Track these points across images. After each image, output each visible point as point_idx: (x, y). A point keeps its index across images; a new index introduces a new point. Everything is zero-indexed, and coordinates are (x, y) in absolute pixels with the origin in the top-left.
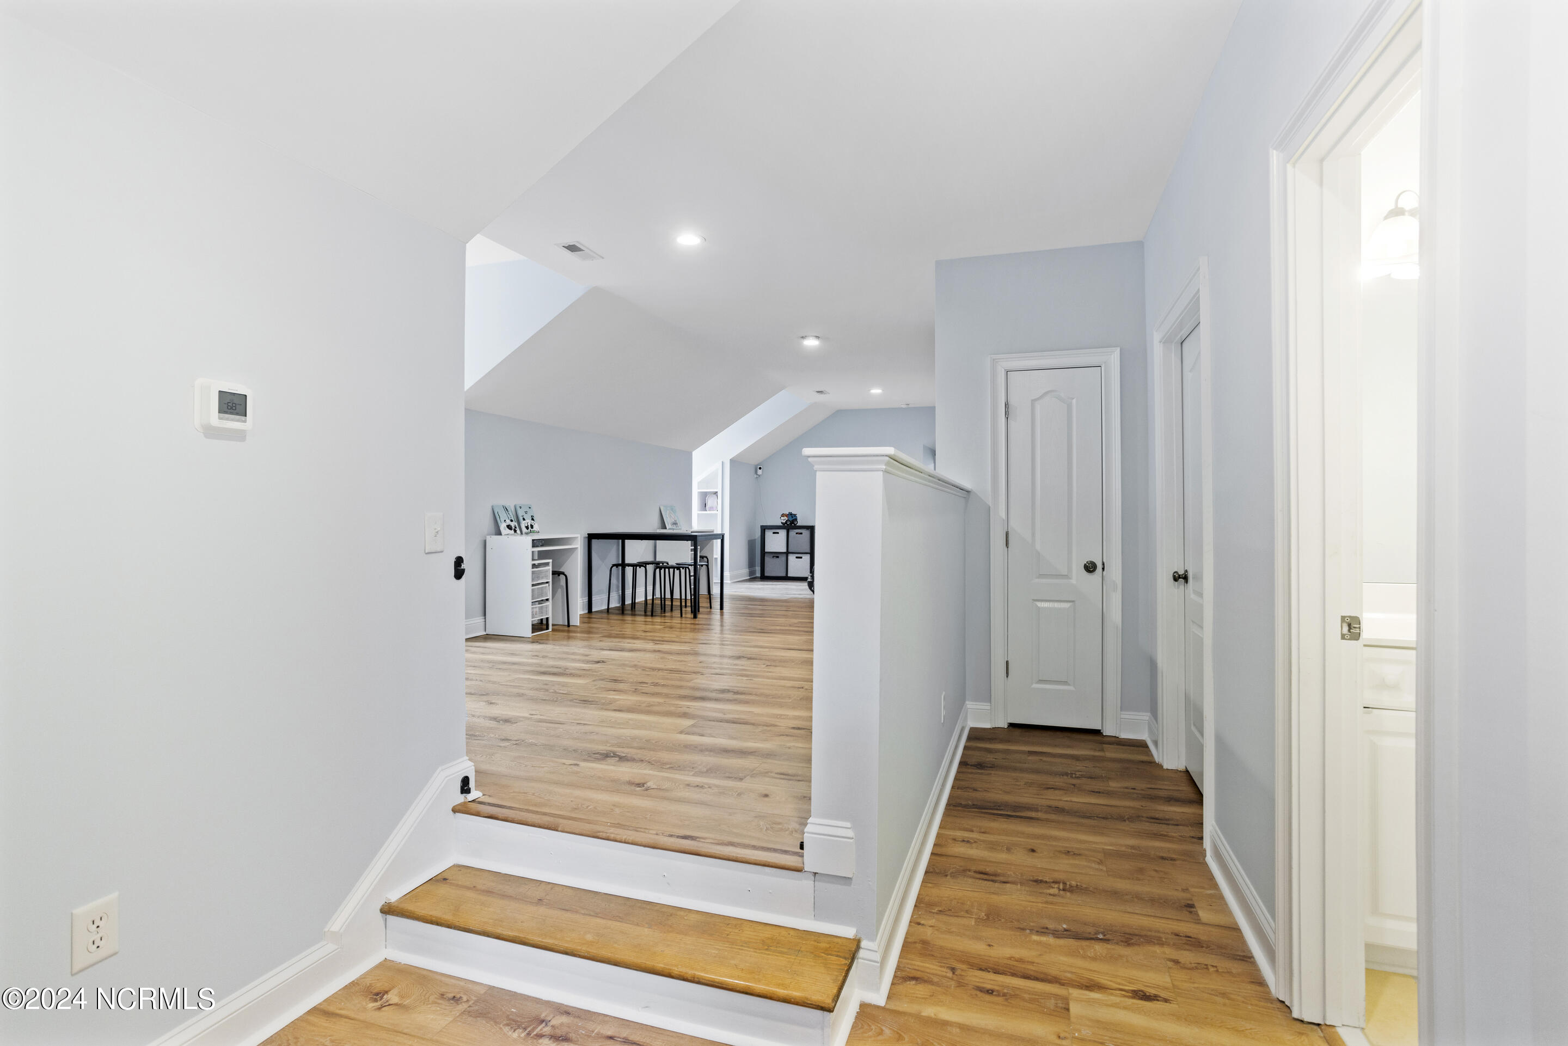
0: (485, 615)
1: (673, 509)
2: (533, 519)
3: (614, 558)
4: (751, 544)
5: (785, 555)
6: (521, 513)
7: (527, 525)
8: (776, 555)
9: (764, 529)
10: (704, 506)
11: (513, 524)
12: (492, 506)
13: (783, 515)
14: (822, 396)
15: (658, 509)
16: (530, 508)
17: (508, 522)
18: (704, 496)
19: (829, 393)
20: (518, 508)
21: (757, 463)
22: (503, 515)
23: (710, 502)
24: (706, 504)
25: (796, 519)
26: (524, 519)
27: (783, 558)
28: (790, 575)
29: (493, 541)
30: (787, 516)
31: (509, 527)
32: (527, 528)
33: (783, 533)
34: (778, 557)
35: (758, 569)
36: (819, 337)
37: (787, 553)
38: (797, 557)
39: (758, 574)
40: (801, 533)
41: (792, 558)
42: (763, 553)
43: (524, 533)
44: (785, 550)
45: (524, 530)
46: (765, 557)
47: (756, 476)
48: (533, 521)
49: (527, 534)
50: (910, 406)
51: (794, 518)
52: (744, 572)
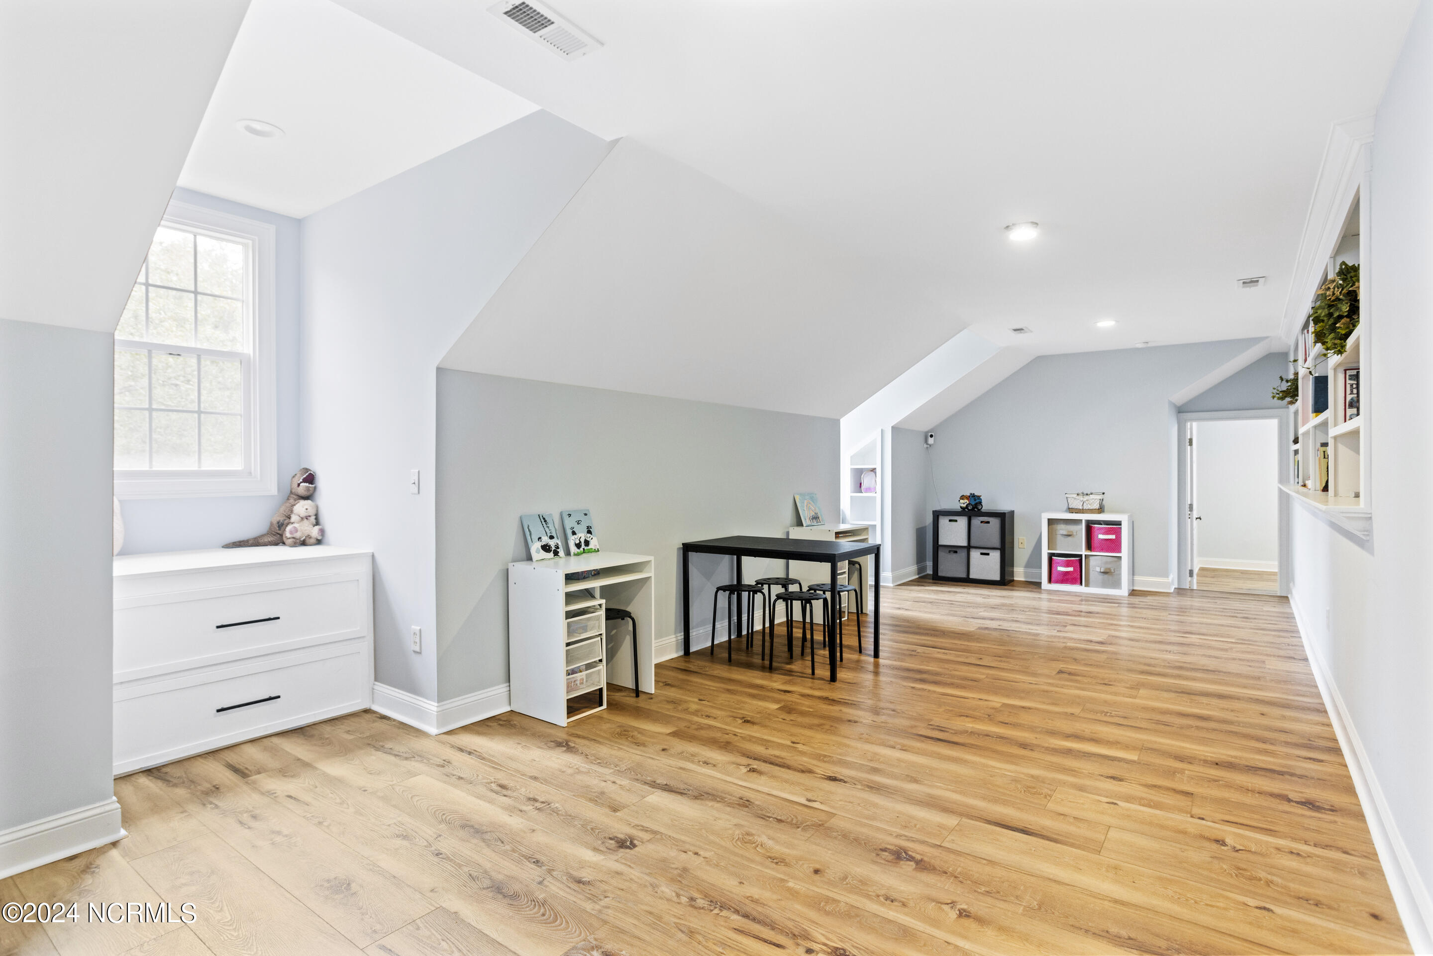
0: (509, 682)
1: (812, 498)
2: (589, 532)
3: (725, 577)
4: (920, 533)
5: (966, 550)
6: (569, 523)
7: (577, 542)
8: (954, 549)
9: (937, 515)
10: (859, 486)
11: (552, 543)
12: (521, 518)
13: (962, 497)
14: (1020, 336)
15: (792, 498)
16: (586, 514)
17: (545, 540)
18: (858, 474)
19: (1032, 332)
20: (566, 517)
21: (926, 430)
22: (537, 529)
23: (866, 481)
24: (861, 484)
25: (980, 503)
26: (574, 533)
27: (963, 554)
28: (973, 576)
29: (519, 570)
30: (968, 498)
31: (546, 548)
32: (578, 546)
33: (962, 521)
34: (956, 552)
35: (929, 564)
36: (1037, 224)
37: (969, 548)
38: (982, 554)
39: (930, 571)
40: (988, 522)
41: (975, 555)
42: (936, 546)
43: (572, 554)
44: (965, 544)
45: (573, 549)
46: (939, 552)
47: (925, 446)
48: (589, 535)
49: (577, 555)
50: (1149, 345)
51: (977, 501)
52: (910, 571)
